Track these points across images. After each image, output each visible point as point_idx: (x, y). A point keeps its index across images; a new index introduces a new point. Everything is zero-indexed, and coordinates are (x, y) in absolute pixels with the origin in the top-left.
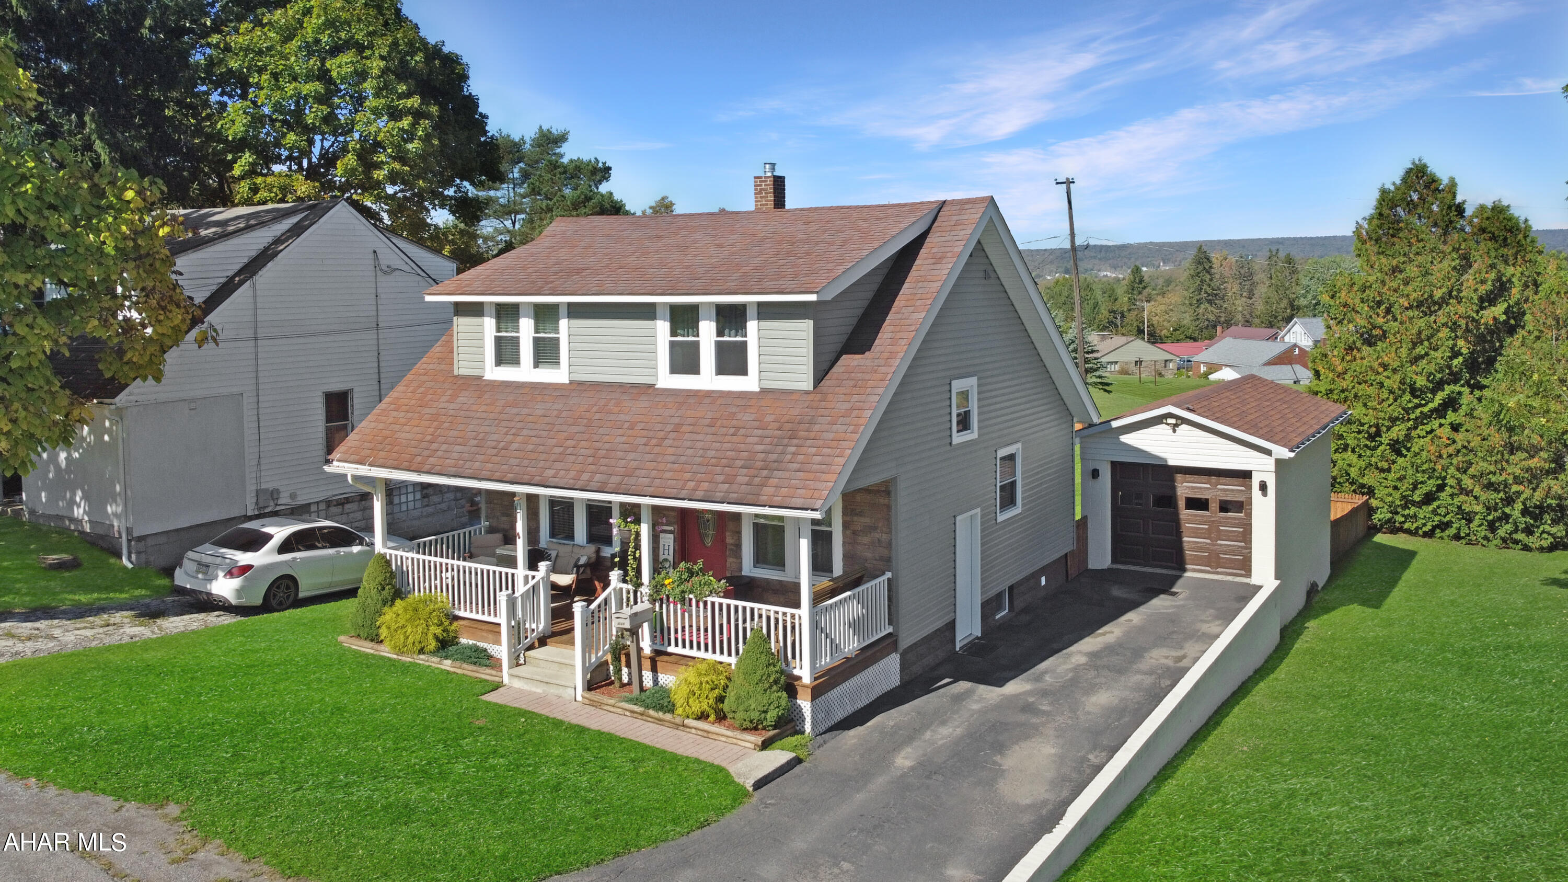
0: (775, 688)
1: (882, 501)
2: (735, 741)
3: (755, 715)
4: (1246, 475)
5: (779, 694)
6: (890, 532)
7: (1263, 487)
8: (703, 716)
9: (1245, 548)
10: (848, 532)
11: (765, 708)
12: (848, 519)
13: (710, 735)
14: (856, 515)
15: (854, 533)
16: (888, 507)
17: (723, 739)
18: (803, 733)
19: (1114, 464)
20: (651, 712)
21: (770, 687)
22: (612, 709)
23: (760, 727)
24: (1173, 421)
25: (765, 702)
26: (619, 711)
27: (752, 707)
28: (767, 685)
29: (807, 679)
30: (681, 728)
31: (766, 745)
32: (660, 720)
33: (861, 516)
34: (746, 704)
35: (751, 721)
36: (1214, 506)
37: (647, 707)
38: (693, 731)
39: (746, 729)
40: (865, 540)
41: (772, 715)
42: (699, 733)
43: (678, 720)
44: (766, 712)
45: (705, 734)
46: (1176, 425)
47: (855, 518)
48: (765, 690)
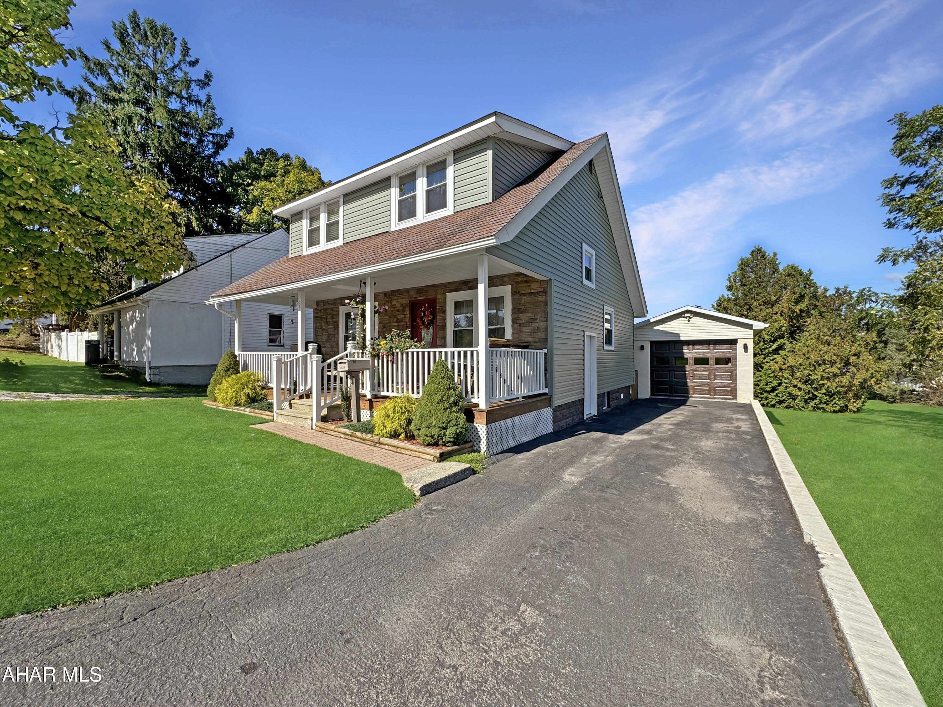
0: (454, 409)
1: (542, 299)
2: (418, 454)
3: (435, 431)
4: (733, 342)
5: (458, 415)
6: (546, 321)
7: (746, 347)
8: (395, 435)
9: (732, 384)
10: (516, 326)
11: (444, 425)
12: (515, 316)
13: (399, 450)
14: (522, 312)
15: (520, 325)
16: (545, 302)
17: (409, 453)
18: (479, 452)
19: (652, 343)
20: (358, 434)
21: (450, 407)
22: (333, 433)
23: (440, 442)
24: (689, 315)
25: (444, 419)
26: (338, 434)
27: (433, 425)
28: (447, 406)
29: (483, 406)
30: (377, 445)
31: (443, 457)
32: (363, 439)
33: (525, 312)
34: (429, 421)
35: (432, 437)
36: (712, 362)
37: (356, 430)
38: (386, 447)
39: (429, 445)
40: (528, 329)
41: (450, 432)
42: (391, 448)
43: (376, 439)
44: (445, 428)
45: (395, 450)
46: (690, 318)
47: (521, 315)
48: (445, 409)
